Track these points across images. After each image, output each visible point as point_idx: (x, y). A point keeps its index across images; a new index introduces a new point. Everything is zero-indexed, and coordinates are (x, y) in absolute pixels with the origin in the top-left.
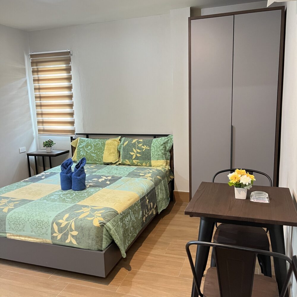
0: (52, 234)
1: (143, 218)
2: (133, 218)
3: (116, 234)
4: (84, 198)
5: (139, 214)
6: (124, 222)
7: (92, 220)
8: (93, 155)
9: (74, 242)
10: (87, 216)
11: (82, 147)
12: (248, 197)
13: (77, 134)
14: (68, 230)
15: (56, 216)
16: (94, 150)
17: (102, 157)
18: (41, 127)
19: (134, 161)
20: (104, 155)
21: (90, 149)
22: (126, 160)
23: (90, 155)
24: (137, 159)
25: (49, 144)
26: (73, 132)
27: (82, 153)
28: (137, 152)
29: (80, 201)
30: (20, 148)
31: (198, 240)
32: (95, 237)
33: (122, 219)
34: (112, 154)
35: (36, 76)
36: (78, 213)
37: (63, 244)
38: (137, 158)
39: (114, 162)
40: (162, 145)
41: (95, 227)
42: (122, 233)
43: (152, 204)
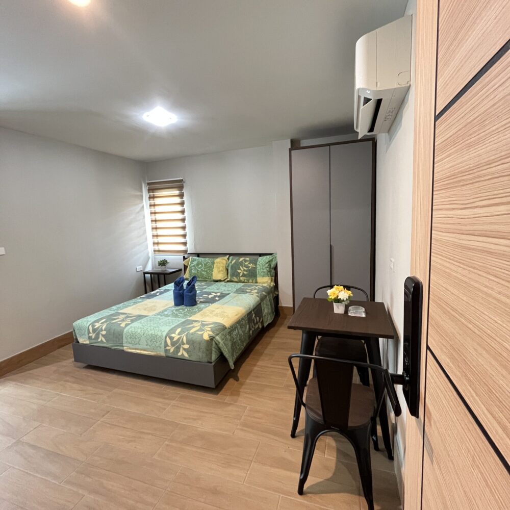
0: (165, 347)
1: (249, 331)
2: (241, 332)
3: (225, 347)
4: (195, 313)
5: (246, 328)
6: (232, 335)
7: (202, 334)
8: (203, 273)
9: (186, 355)
10: (198, 331)
11: (194, 266)
12: (346, 311)
13: (189, 254)
14: (180, 344)
15: (169, 331)
16: (205, 269)
17: (212, 275)
18: (157, 248)
19: (241, 278)
20: (213, 273)
21: (200, 268)
22: (234, 277)
23: (201, 273)
24: (244, 277)
25: (163, 263)
26: (185, 252)
27: (193, 271)
28: (244, 270)
29: (191, 316)
30: (137, 267)
31: (301, 353)
32: (205, 350)
33: (229, 333)
34: (221, 272)
35: (152, 202)
36: (190, 327)
37: (175, 356)
38: (244, 275)
39: (223, 280)
40: (267, 263)
41: (205, 340)
42: (230, 346)
43: (258, 318)
